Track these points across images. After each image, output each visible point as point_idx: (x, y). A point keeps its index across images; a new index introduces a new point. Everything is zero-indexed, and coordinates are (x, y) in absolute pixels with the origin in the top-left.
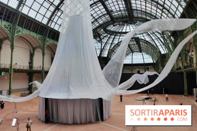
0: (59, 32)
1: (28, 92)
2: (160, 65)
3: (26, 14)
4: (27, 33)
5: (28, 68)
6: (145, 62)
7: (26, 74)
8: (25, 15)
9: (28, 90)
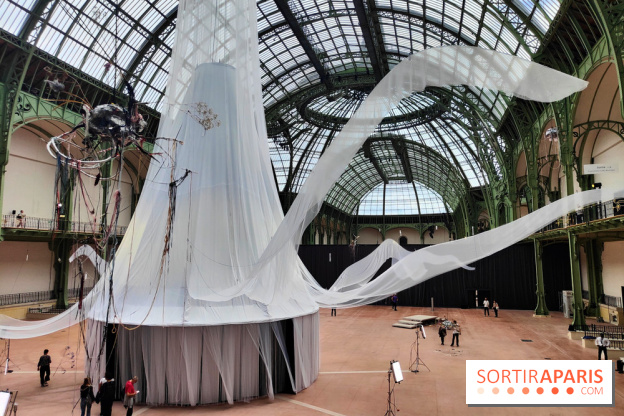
0: (159, 115)
1: (50, 304)
2: (466, 221)
3: (52, 53)
4: (54, 114)
5: (54, 226)
6: (423, 212)
7: (46, 244)
8: (47, 55)
9: (53, 297)
